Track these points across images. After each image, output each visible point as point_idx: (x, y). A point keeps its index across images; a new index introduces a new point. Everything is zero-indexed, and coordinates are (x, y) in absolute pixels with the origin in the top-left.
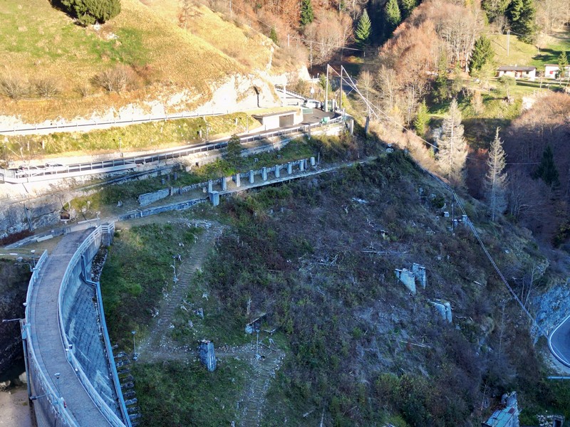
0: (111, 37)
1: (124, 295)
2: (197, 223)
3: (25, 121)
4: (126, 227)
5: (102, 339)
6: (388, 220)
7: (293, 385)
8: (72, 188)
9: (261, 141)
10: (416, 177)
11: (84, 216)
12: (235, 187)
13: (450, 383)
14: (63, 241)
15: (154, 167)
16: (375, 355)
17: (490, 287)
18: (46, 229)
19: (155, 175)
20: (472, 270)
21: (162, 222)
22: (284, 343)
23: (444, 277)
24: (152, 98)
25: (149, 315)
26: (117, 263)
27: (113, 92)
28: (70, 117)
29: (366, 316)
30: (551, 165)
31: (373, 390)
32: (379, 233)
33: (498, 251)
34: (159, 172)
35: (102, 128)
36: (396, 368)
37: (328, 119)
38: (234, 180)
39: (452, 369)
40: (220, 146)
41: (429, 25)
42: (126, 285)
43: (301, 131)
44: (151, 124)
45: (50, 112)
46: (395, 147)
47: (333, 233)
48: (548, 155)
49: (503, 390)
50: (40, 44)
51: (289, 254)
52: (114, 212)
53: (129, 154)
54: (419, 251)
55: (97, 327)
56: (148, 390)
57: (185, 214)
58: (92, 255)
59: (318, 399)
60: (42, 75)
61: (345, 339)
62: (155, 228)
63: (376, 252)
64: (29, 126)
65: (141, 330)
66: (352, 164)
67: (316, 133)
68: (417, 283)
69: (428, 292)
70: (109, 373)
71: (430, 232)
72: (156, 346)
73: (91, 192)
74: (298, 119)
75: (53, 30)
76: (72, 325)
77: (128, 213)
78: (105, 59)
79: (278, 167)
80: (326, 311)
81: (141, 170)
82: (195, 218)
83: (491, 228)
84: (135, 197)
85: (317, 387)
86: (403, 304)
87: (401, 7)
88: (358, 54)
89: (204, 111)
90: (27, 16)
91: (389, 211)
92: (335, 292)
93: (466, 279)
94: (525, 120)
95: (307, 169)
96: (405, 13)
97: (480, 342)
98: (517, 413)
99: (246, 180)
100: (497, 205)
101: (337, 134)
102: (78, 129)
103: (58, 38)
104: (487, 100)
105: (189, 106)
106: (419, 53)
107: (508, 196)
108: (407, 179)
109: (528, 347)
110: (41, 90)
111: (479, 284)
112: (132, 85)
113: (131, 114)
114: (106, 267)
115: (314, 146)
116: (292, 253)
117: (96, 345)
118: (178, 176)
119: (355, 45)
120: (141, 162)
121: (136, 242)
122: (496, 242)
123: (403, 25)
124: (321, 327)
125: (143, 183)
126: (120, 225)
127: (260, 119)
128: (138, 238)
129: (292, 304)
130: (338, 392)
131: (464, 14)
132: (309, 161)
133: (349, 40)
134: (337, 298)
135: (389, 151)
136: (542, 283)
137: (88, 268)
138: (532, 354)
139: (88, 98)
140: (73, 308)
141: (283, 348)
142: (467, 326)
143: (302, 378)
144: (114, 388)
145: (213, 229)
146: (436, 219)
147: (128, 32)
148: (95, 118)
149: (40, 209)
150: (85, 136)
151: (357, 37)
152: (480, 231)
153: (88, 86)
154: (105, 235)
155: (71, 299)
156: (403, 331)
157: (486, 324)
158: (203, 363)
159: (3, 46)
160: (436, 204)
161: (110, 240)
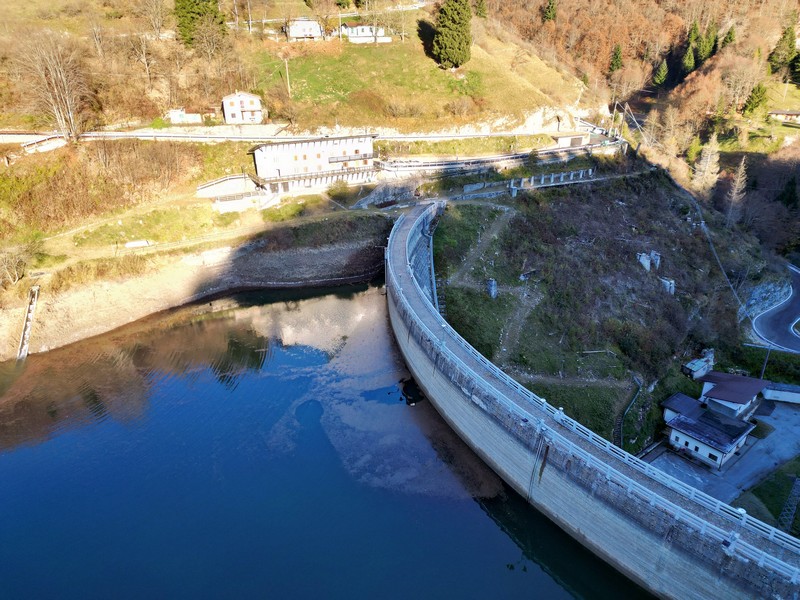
0: (462, 77)
1: (446, 246)
2: (499, 207)
3: (401, 132)
4: (453, 205)
5: (430, 270)
6: (640, 219)
7: (546, 315)
8: (423, 177)
9: (553, 155)
10: (670, 190)
11: (428, 196)
12: (529, 185)
13: (661, 333)
14: (415, 209)
15: (477, 168)
16: (608, 307)
17: (711, 275)
18: (405, 201)
19: (476, 173)
20: (699, 261)
21: (476, 204)
22: (545, 290)
23: (674, 263)
24: (482, 121)
25: (459, 260)
26: (444, 226)
27: (457, 116)
28: (428, 131)
29: (608, 281)
30: (793, 192)
31: (601, 327)
32: (631, 227)
33: (725, 249)
34: (480, 171)
35: (446, 139)
36: (622, 318)
37: (607, 142)
38: (530, 181)
39: (666, 325)
40: (523, 157)
41: (716, 73)
42: (448, 240)
43: (585, 149)
44: (479, 138)
45: (416, 127)
46: (658, 167)
47: (595, 223)
48: (792, 183)
49: (703, 346)
50: (415, 81)
51: (559, 234)
52: (447, 195)
53: (461, 158)
54: (659, 243)
55: (428, 262)
56: (453, 302)
58: (430, 219)
59: (561, 326)
60: (414, 102)
61: (588, 294)
62: (471, 207)
63: (624, 238)
64: (402, 135)
65: (454, 268)
66: (620, 177)
67: (596, 152)
68: (652, 264)
69: (659, 272)
70: (432, 288)
71: (672, 231)
72: (461, 278)
73: (434, 181)
74: (585, 141)
75: (424, 72)
76: (414, 258)
77: (456, 196)
78: (456, 93)
79: (563, 174)
80: (579, 274)
81: (468, 169)
82: (499, 204)
83: (723, 233)
84: (462, 186)
85: (562, 319)
86: (637, 277)
87: (696, 58)
88: (653, 96)
89: (517, 131)
90: (409, 62)
91: (642, 212)
92: (587, 263)
93: (692, 265)
94: (781, 155)
95: (585, 177)
96: (698, 63)
97: (694, 313)
98: (712, 363)
99: (538, 181)
100: (732, 217)
101: (613, 154)
102: (432, 140)
103: (427, 77)
104: (753, 137)
105: (508, 128)
107: (744, 211)
108: (662, 192)
109: (734, 321)
110: (412, 112)
111: (702, 272)
112: (470, 111)
113: (467, 131)
114: (437, 228)
115: (592, 161)
116: (561, 234)
117: (426, 272)
118: (490, 175)
119: (652, 88)
120: (468, 163)
121: (457, 215)
122: (724, 242)
123: (694, 73)
124: (573, 283)
125: (468, 178)
126: (449, 203)
127: (556, 139)
128: (459, 213)
129: (555, 266)
130: (576, 324)
131: (749, 65)
132: (587, 172)
133: (647, 84)
134: (589, 266)
135: (652, 169)
136: (757, 278)
137: (427, 227)
138: (735, 327)
139: (441, 119)
140: (415, 249)
141: (543, 293)
142: (685, 299)
143: (553, 312)
144: (433, 297)
145: (509, 212)
146: (678, 222)
147: (474, 74)
148: (443, 133)
149: (403, 189)
150: (436, 144)
151: (654, 81)
152: (713, 234)
153: (442, 111)
154: (439, 208)
155: (414, 244)
156: (633, 295)
157: (701, 300)
158: (489, 292)
159: (392, 82)
160: (683, 212)
161: (442, 212)
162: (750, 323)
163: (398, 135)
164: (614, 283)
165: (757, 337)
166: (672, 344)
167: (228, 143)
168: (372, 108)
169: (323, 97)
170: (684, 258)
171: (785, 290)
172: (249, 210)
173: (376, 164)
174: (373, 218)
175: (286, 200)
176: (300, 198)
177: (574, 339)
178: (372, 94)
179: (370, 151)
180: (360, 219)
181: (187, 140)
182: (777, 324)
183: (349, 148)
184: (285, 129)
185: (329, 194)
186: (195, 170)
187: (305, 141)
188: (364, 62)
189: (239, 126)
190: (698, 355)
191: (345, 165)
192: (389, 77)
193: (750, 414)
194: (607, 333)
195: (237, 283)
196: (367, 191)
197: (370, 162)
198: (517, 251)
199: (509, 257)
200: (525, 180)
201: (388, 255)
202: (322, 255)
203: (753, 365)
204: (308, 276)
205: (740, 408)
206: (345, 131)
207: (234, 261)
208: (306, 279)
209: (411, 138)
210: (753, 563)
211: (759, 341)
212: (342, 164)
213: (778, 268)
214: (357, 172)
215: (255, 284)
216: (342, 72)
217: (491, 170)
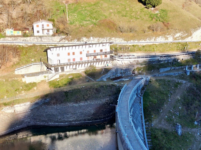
0: (157, 12)
1: (151, 103)
2: (180, 81)
3: (125, 40)
4: (154, 79)
5: (142, 117)
8: (137, 64)
11: (140, 74)
12: (196, 69)
14: (132, 81)
15: (166, 59)
18: (127, 77)
19: (166, 62)
21: (167, 79)
24: (169, 35)
25: (158, 111)
26: (149, 91)
27: (155, 32)
28: (139, 40)
34: (168, 61)
35: (149, 44)
38: (196, 67)
40: (193, 53)
42: (152, 99)
44: (167, 43)
45: (133, 38)
50: (133, 14)
52: (150, 74)
53: (158, 54)
56: (155, 137)
57: (176, 77)
58: (141, 87)
60: (132, 25)
62: (164, 81)
64: (125, 42)
65: (155, 116)
70: (143, 129)
72: (160, 122)
73: (143, 66)
75: (137, 10)
76: (132, 110)
77: (155, 74)
78: (154, 20)
81: (162, 60)
82: (180, 79)
84: (158, 69)
89: (188, 40)
102: (141, 44)
103: (139, 13)
105: (182, 38)
110: (131, 30)
112: (162, 29)
113: (161, 40)
114: (145, 92)
118: (174, 63)
120: (162, 57)
125: (161, 64)
126: (152, 78)
128: (158, 84)
137: (139, 92)
139: (146, 33)
140: (133, 104)
144: (144, 134)
145: (186, 84)
147: (163, 11)
148: (147, 41)
149: (126, 70)
150: (144, 46)
153: (147, 29)
154: (146, 81)
158: (177, 132)
159: (121, 15)
161: (148, 83)
163: (123, 42)
167: (34, 46)
168: (110, 28)
169: (85, 23)
172: (42, 81)
173: (112, 57)
174: (109, 86)
175: (62, 76)
176: (70, 75)
178: (110, 21)
179: (108, 50)
180: (102, 87)
181: (13, 44)
183: (97, 49)
184: (64, 39)
185: (85, 73)
186: (16, 60)
187: (74, 46)
188: (107, 5)
189: (40, 37)
191: (95, 57)
192: (119, 12)
195: (32, 123)
196: (106, 71)
197: (108, 56)
198: (192, 107)
199: (187, 110)
201: (117, 110)
202: (80, 107)
204: (71, 120)
206: (96, 40)
207: (32, 110)
208: (70, 121)
212: (93, 57)
214: (101, 61)
215: (42, 124)
216: (95, 10)
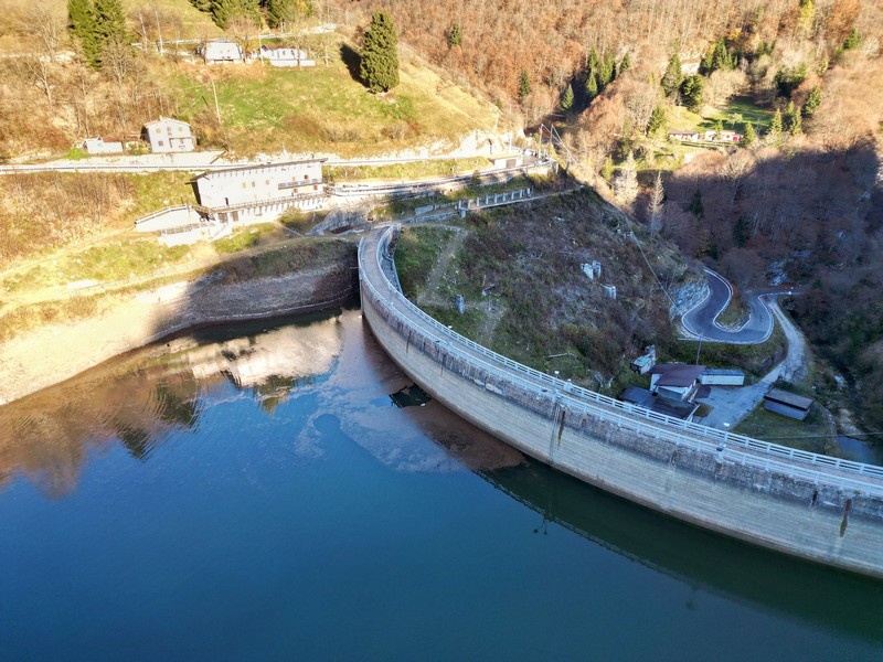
0: (392, 101)
1: (409, 267)
2: (451, 228)
4: (408, 228)
6: (578, 233)
7: (511, 326)
8: (374, 201)
9: (493, 177)
10: (600, 205)
11: (381, 220)
12: (475, 206)
13: (611, 333)
14: (371, 233)
15: (424, 191)
16: (563, 314)
17: (644, 280)
18: (359, 226)
19: (424, 196)
21: (431, 226)
22: (505, 302)
23: (613, 271)
24: (421, 145)
26: (403, 249)
27: (395, 140)
28: (370, 156)
29: (559, 292)
30: (699, 203)
31: (561, 332)
32: (571, 240)
33: (652, 257)
34: (427, 194)
35: (390, 163)
36: (577, 323)
37: (540, 162)
38: (475, 202)
39: (614, 326)
40: (466, 179)
41: (619, 97)
42: (410, 262)
43: (521, 170)
44: (421, 162)
45: (357, 152)
46: (586, 184)
47: (540, 239)
48: (698, 195)
49: (646, 343)
50: (347, 106)
51: (510, 250)
52: (400, 218)
53: (407, 181)
54: (598, 253)
57: (444, 222)
58: (388, 242)
59: (526, 334)
61: (545, 303)
62: (426, 229)
63: (568, 252)
64: (343, 161)
65: (420, 287)
66: (556, 194)
67: (531, 172)
68: (595, 274)
69: (602, 280)
71: (606, 242)
72: (429, 297)
73: (385, 205)
74: (519, 163)
77: (408, 219)
78: (389, 116)
79: (505, 195)
80: (533, 286)
81: (416, 192)
82: (450, 225)
83: (649, 242)
84: (413, 209)
85: (526, 328)
86: (584, 285)
87: (598, 83)
88: (562, 120)
89: (455, 155)
90: (338, 86)
91: (579, 226)
92: (539, 276)
93: (628, 273)
94: (684, 170)
95: (525, 197)
96: (601, 88)
97: (634, 314)
98: (654, 359)
99: (483, 202)
100: (655, 226)
101: (546, 173)
102: (375, 164)
103: (358, 102)
104: (657, 156)
105: (445, 151)
106: (609, 119)
107: (663, 221)
108: (593, 206)
109: (667, 319)
111: (637, 277)
112: (408, 135)
113: (407, 155)
114: (397, 251)
115: (528, 181)
116: (512, 250)
118: (438, 197)
119: (561, 113)
120: (416, 187)
121: (413, 238)
122: (651, 249)
123: (599, 97)
124: (530, 295)
125: (417, 201)
126: (404, 226)
127: (493, 161)
129: (512, 280)
131: (646, 89)
133: (556, 108)
134: (541, 279)
135: (582, 187)
136: (681, 280)
137: (387, 250)
138: (669, 325)
139: (380, 143)
141: (505, 306)
142: (626, 303)
143: (517, 323)
145: (462, 233)
146: (611, 234)
147: (404, 98)
148: (384, 158)
149: (355, 213)
150: (380, 169)
151: (562, 106)
152: (641, 243)
154: (395, 232)
156: (583, 302)
157: (639, 303)
158: (457, 309)
159: (324, 106)
160: (613, 224)
161: (397, 235)
162: (680, 320)
163: (339, 160)
164: (565, 292)
165: (688, 333)
166: (622, 343)
167: (162, 173)
168: (309, 133)
169: (256, 123)
170: (620, 266)
171: (704, 289)
172: (199, 242)
173: (326, 189)
174: (332, 243)
175: (237, 230)
176: (251, 226)
177: (539, 345)
178: (306, 119)
179: (319, 177)
180: (320, 245)
181: (114, 171)
182: (702, 318)
183: (297, 173)
184: (222, 156)
185: (282, 222)
186: (128, 203)
187: (246, 169)
188: (291, 86)
189: (170, 154)
190: (643, 352)
191: (295, 191)
192: (320, 102)
193: (692, 398)
194: (565, 336)
195: (199, 319)
196: (320, 217)
197: (320, 188)
198: (475, 269)
199: (469, 275)
200: (471, 201)
202: (287, 283)
203: (687, 356)
204: (275, 306)
205: (685, 391)
206: (285, 156)
207: (192, 296)
208: (273, 309)
209: (355, 162)
210: (738, 464)
211: (689, 335)
212: (291, 190)
213: (696, 270)
214: (307, 197)
215: (218, 318)
216: (270, 96)
217: (437, 192)
